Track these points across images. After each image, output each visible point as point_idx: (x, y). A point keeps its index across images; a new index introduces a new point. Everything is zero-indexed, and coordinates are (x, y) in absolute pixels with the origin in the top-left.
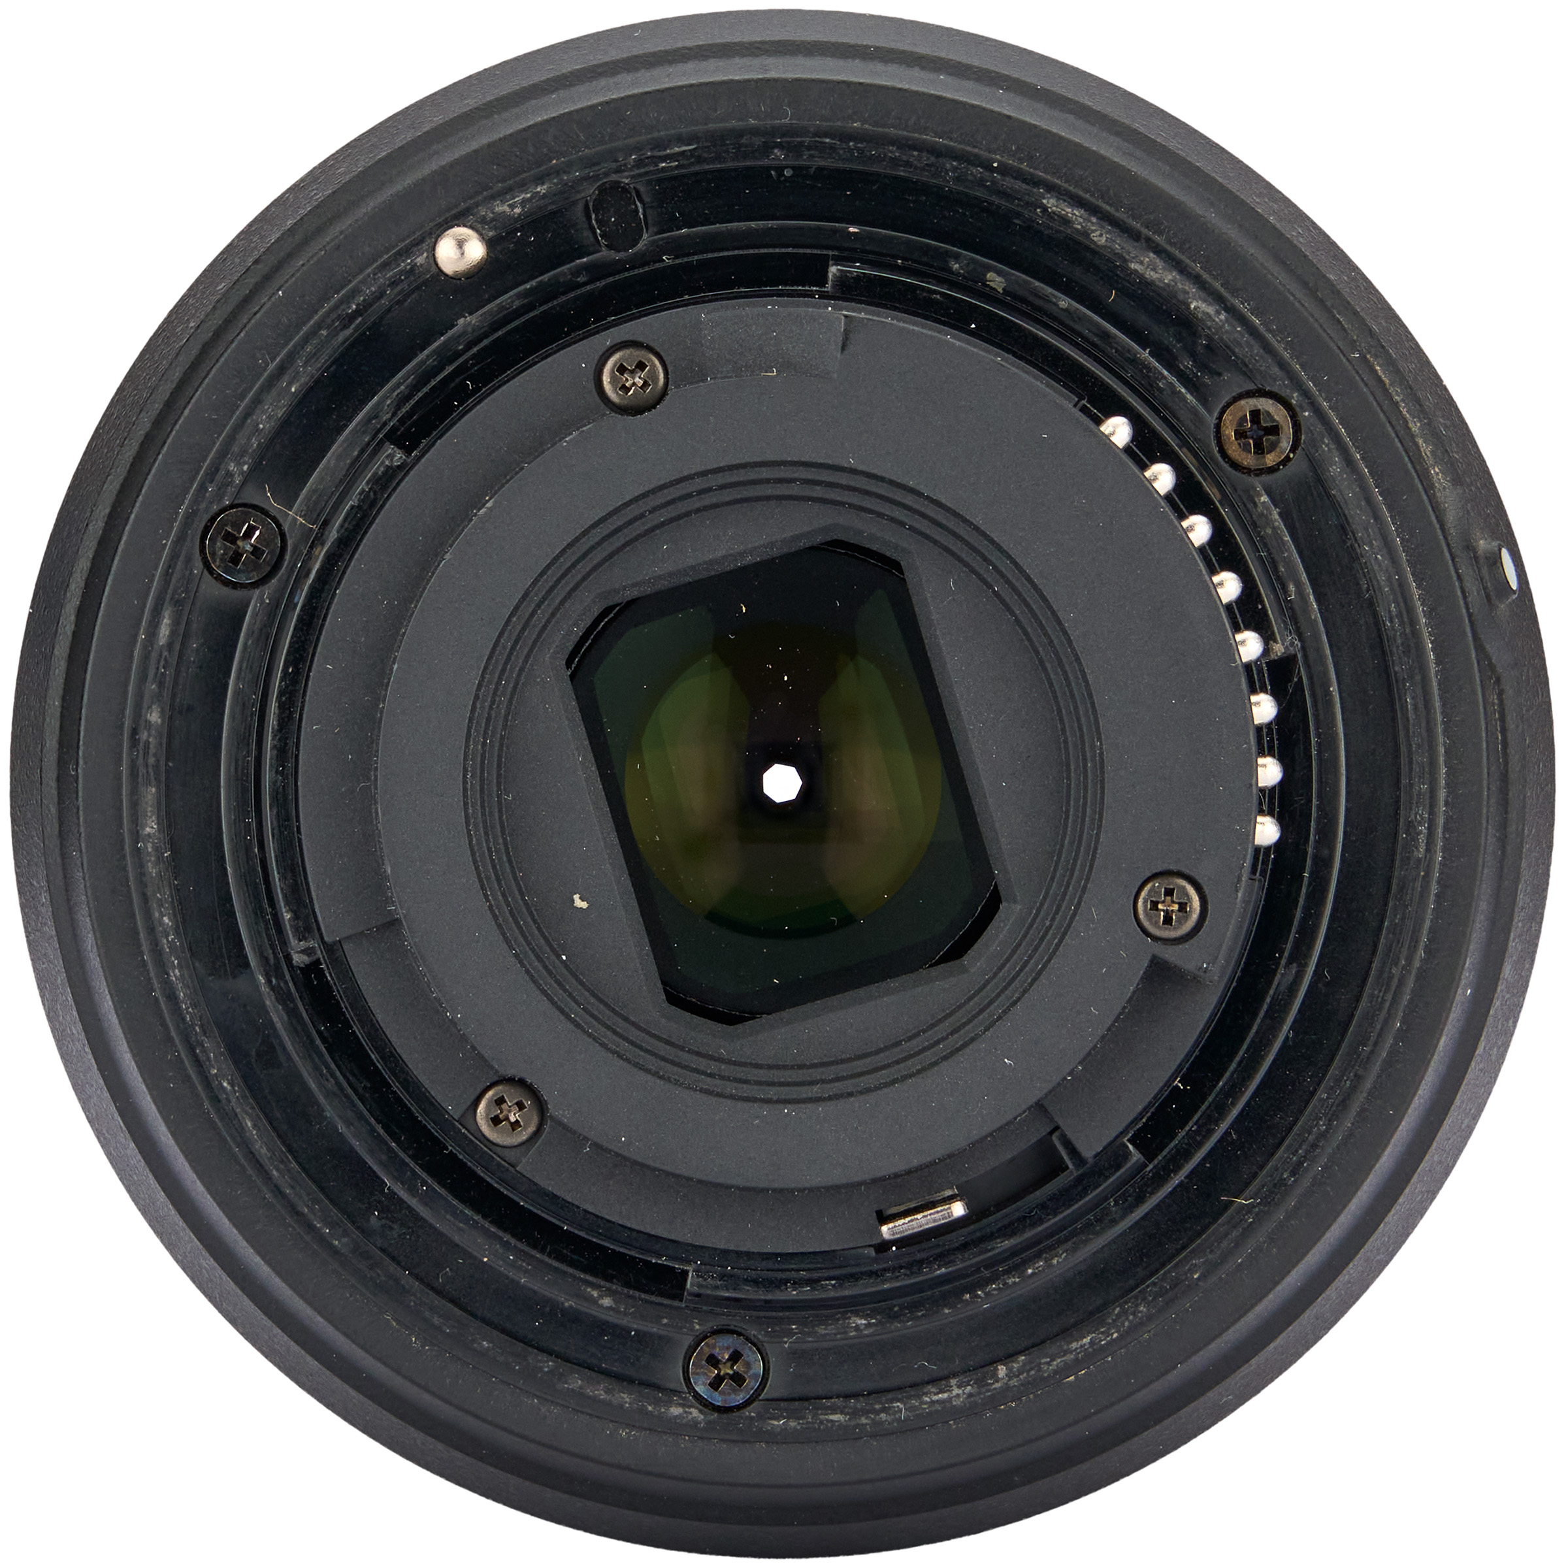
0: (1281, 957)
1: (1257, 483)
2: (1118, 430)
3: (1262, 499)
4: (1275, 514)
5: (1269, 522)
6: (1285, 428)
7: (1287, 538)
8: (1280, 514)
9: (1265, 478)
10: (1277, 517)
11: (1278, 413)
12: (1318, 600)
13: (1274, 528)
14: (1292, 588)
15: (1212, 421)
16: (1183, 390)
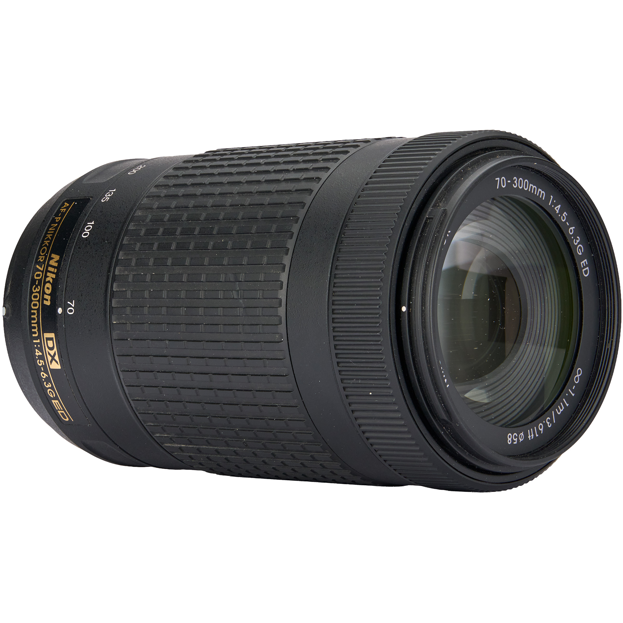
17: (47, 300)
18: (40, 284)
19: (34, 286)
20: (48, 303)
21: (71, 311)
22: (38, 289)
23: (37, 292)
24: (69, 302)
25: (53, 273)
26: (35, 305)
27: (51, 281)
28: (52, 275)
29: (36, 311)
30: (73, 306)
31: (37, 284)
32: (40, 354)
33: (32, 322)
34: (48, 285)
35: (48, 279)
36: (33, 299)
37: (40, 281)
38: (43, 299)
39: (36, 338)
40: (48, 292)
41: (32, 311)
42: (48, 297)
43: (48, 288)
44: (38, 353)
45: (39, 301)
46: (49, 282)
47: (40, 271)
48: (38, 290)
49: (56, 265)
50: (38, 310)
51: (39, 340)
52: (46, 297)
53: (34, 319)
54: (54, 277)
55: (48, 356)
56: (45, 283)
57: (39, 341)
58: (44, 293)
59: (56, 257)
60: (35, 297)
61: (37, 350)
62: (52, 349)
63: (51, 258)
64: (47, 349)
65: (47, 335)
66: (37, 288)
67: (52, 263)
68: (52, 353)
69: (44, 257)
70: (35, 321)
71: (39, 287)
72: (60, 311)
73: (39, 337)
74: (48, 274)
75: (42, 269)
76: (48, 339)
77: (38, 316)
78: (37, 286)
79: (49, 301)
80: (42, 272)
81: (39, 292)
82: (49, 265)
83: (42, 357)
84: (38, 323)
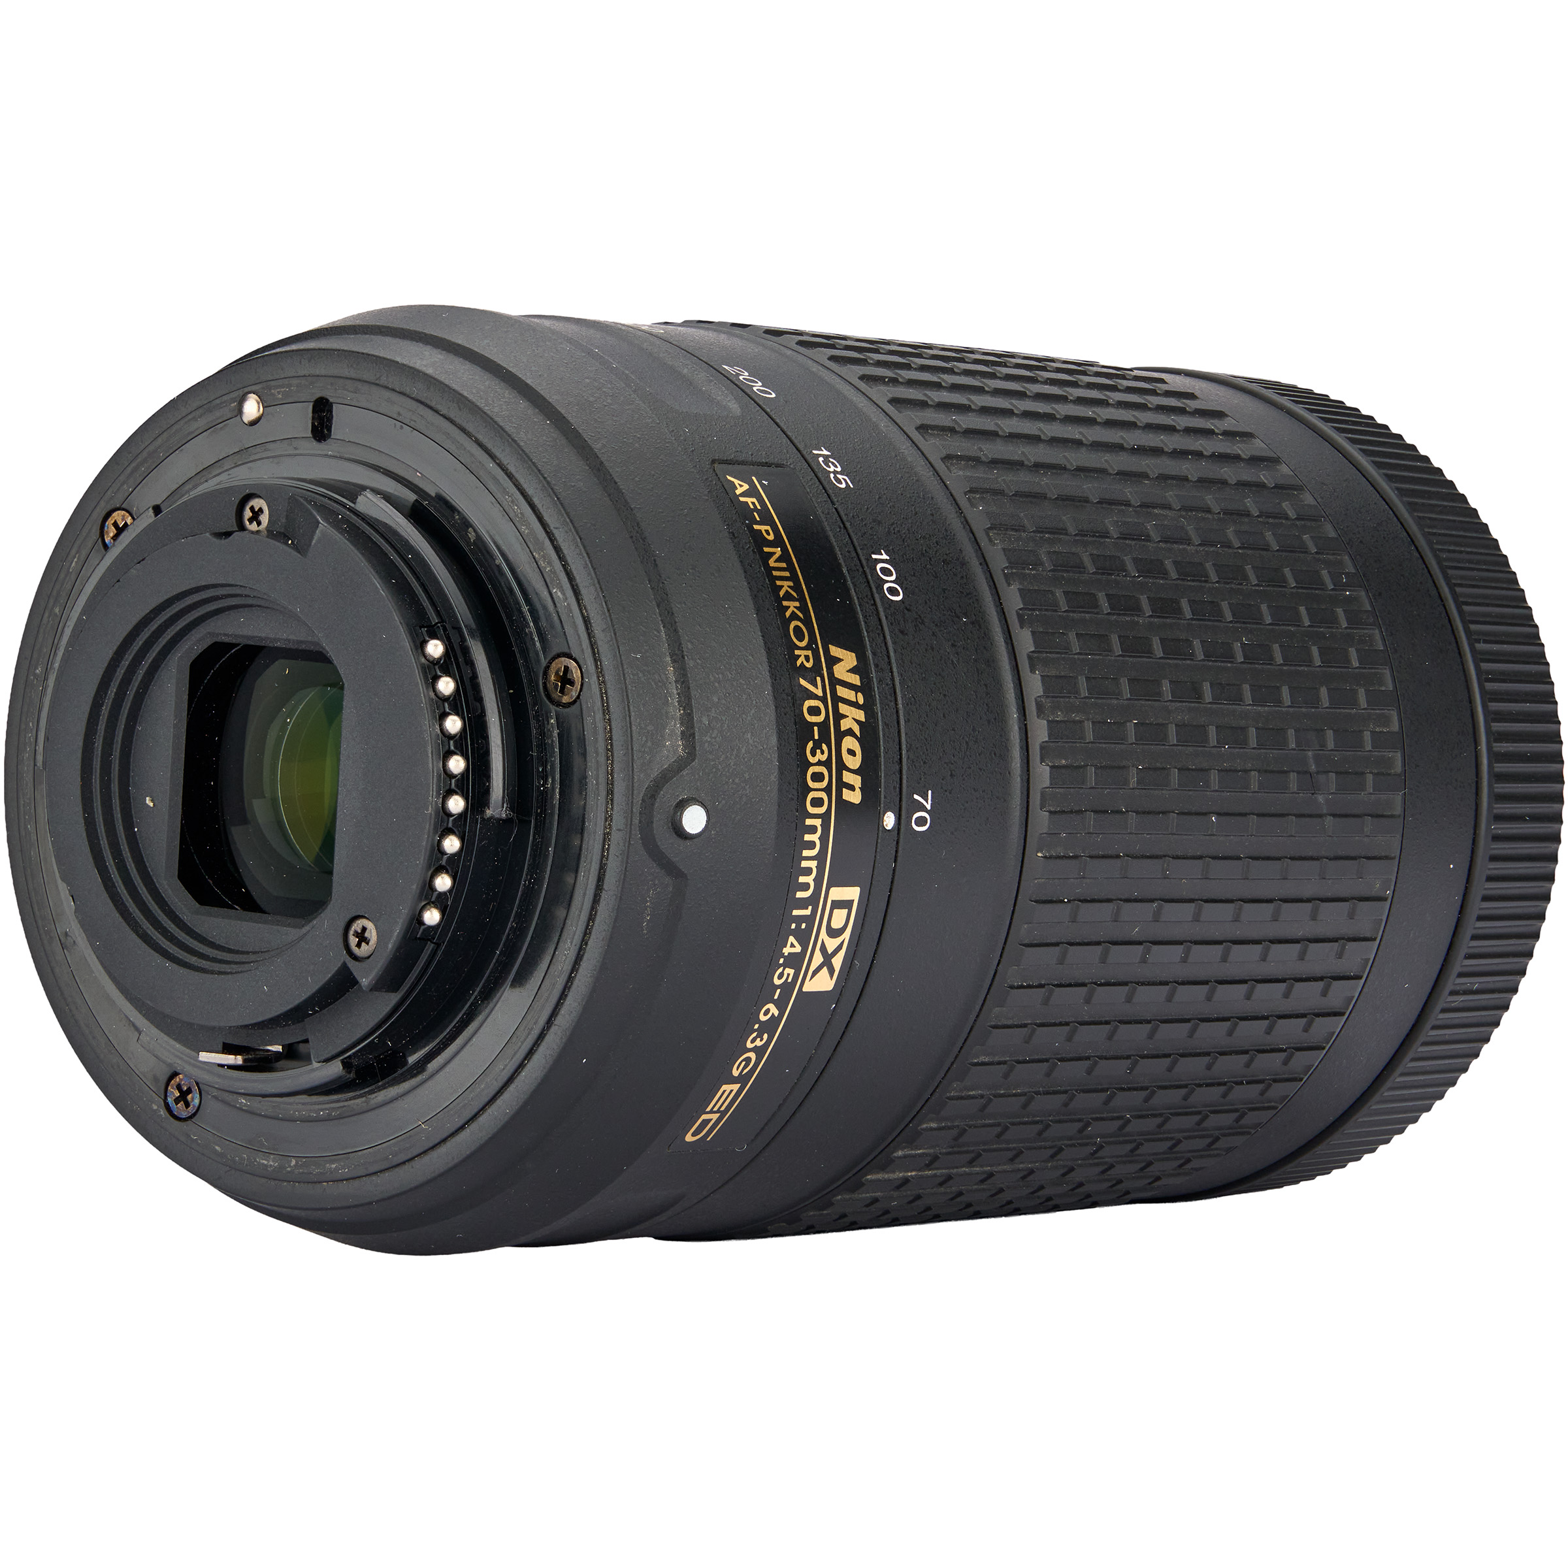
0: (473, 993)
1: (553, 708)
2: (435, 648)
3: (552, 721)
4: (556, 732)
5: (551, 736)
6: (577, 684)
7: (557, 750)
8: (559, 734)
9: (560, 709)
10: (556, 735)
11: (576, 674)
12: (560, 794)
13: (552, 741)
14: (550, 780)
15: (544, 663)
16: (536, 639)
17: (852, 788)
18: (825, 737)
19: (810, 744)
20: (854, 797)
21: (921, 821)
22: (823, 753)
23: (819, 763)
24: (916, 797)
25: (855, 704)
26: (817, 802)
27: (857, 729)
28: (854, 712)
29: (817, 822)
30: (929, 807)
31: (816, 737)
32: (798, 949)
33: (806, 853)
34: (849, 743)
35: (845, 724)
36: (811, 784)
37: (824, 726)
38: (842, 785)
39: (803, 904)
40: (854, 762)
41: (809, 822)
42: (855, 780)
43: (852, 753)
44: (792, 947)
45: (828, 790)
46: (850, 732)
47: (816, 697)
48: (824, 758)
49: (855, 680)
50: (825, 817)
51: (810, 907)
52: (848, 777)
53: (811, 845)
54: (863, 720)
55: (818, 953)
56: (841, 735)
57: (808, 912)
58: (842, 766)
59: (849, 659)
60: (818, 777)
61: (791, 939)
62: (833, 933)
63: (833, 661)
64: (823, 934)
65: (837, 893)
66: (818, 751)
67: (840, 671)
68: (831, 944)
69: (809, 653)
70: (813, 853)
71: (824, 747)
72: (889, 820)
73: (813, 901)
74: (843, 708)
75: (820, 693)
76: (837, 904)
77: (824, 839)
78: (817, 746)
79: (858, 793)
80: (823, 699)
81: (827, 764)
82: (835, 682)
83: (795, 961)
84: (820, 858)
